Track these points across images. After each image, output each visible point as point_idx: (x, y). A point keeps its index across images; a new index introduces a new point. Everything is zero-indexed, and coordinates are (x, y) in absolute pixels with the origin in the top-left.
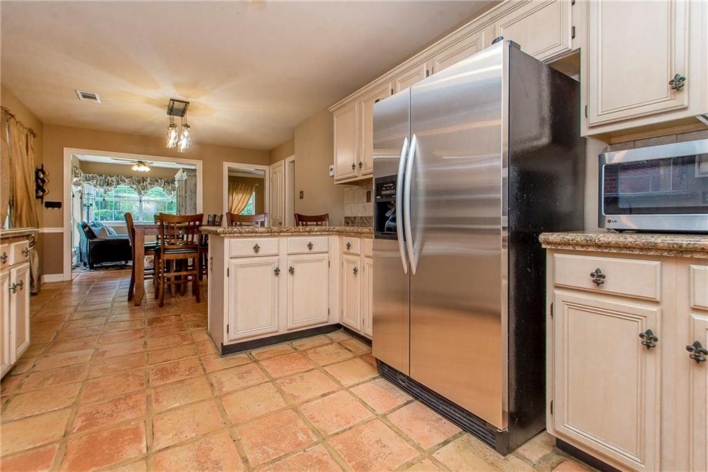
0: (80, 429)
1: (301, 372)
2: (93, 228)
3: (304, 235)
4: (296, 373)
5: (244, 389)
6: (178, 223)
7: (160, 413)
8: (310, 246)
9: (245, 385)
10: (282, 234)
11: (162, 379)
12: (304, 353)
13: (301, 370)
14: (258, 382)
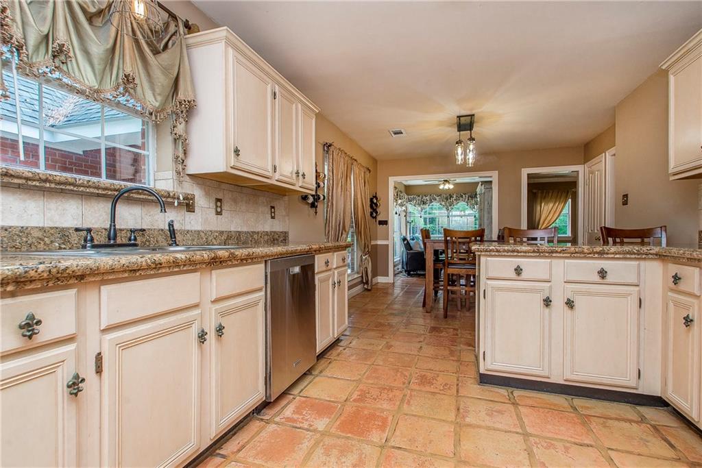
0: (354, 401)
1: (568, 442)
2: (411, 242)
3: (592, 258)
4: (561, 440)
5: (489, 428)
6: (459, 238)
7: (406, 415)
8: (603, 274)
9: (491, 424)
10: (554, 255)
11: (419, 385)
12: (585, 420)
13: (570, 439)
14: (507, 428)
